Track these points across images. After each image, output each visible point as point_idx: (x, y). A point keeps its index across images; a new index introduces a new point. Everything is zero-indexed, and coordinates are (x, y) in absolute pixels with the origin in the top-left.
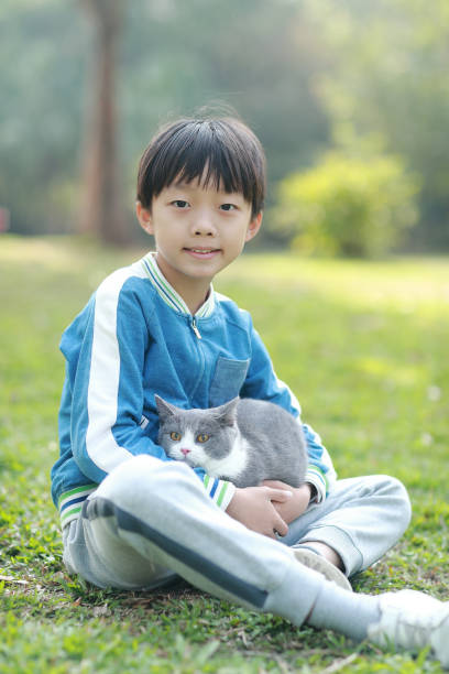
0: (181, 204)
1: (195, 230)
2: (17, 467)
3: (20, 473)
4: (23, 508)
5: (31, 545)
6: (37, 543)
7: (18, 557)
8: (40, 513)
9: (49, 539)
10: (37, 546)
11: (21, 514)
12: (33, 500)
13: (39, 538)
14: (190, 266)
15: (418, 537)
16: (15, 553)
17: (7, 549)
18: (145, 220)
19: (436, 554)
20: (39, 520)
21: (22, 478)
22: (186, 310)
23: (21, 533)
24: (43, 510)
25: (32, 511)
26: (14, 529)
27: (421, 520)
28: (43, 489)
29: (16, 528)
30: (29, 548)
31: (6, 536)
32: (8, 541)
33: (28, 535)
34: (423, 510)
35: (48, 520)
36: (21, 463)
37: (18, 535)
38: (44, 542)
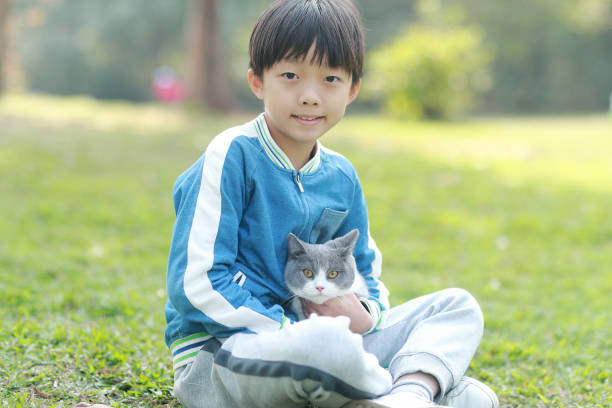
0: (290, 76)
1: (302, 100)
2: (129, 312)
3: (131, 317)
4: (135, 349)
5: (142, 381)
6: (146, 379)
7: (129, 392)
8: (149, 353)
9: (157, 376)
10: (146, 383)
11: (132, 353)
12: (143, 341)
13: (148, 374)
14: (296, 131)
15: (485, 372)
16: (127, 388)
17: (121, 385)
18: (256, 85)
19: (500, 387)
20: (148, 358)
21: (134, 322)
22: (290, 166)
23: (132, 371)
24: (152, 350)
25: (142, 351)
26: (126, 367)
27: (487, 357)
28: (152, 331)
29: (128, 366)
30: (140, 384)
31: (119, 372)
32: (120, 378)
33: (138, 372)
34: (490, 348)
35: (157, 359)
36: (132, 308)
37: (129, 372)
38: (152, 378)
